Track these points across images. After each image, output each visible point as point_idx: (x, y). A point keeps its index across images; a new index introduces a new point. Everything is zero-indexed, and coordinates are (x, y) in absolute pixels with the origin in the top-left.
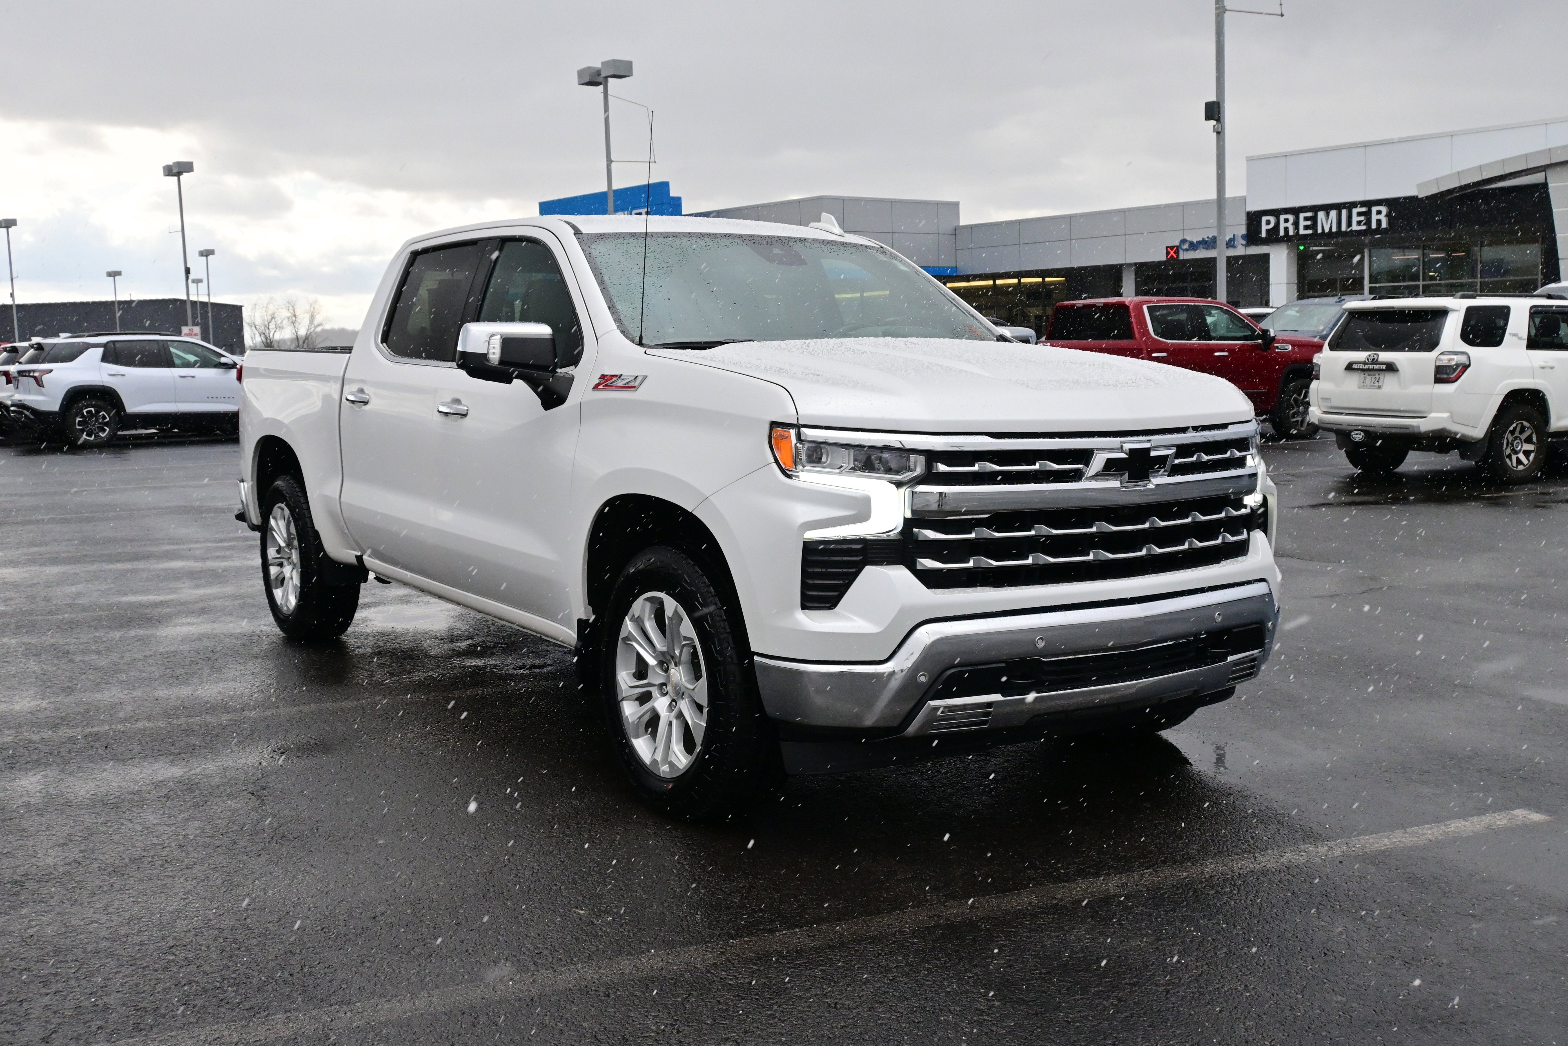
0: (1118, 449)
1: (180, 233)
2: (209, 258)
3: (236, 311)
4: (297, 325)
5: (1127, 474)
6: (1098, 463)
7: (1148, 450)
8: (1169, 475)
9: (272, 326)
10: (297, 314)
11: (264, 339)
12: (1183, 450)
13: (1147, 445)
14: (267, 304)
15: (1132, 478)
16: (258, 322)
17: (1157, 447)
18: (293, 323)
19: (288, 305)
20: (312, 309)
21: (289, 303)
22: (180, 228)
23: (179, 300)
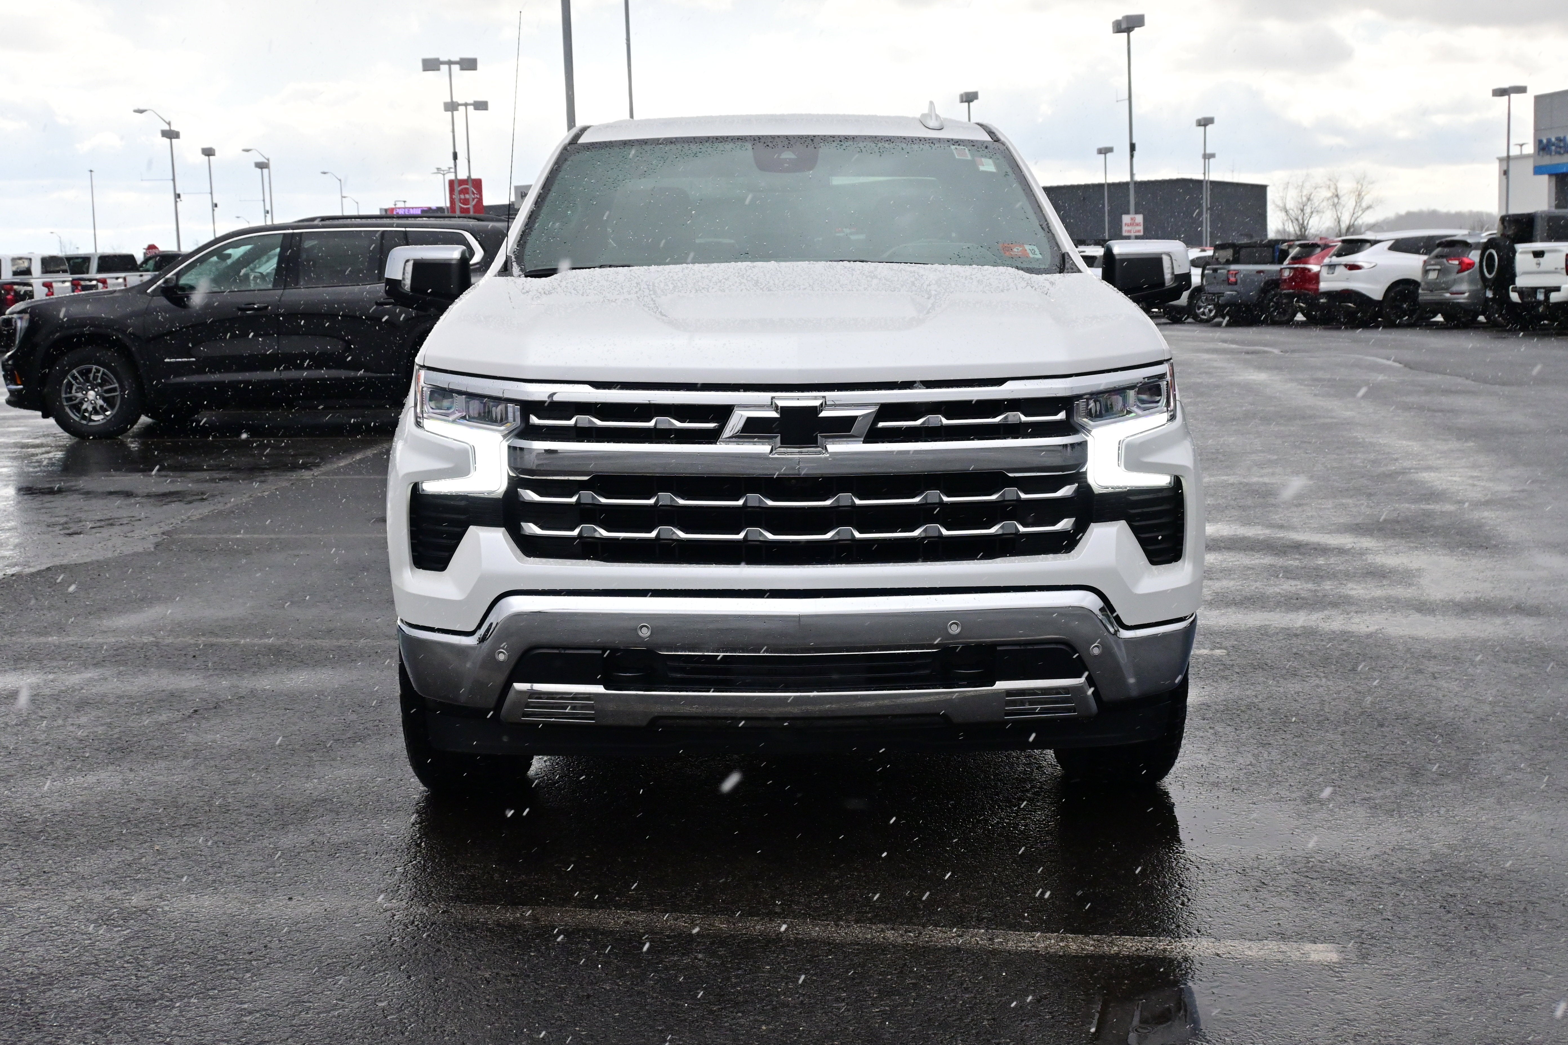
0: (767, 406)
1: (1127, 102)
2: (1208, 128)
3: (1260, 191)
4: (1339, 208)
5: (779, 439)
6: (736, 422)
7: (815, 410)
8: (864, 442)
9: (1308, 210)
10: (1340, 194)
11: (1297, 229)
12: (887, 411)
13: (817, 403)
14: (1303, 182)
15: (785, 442)
16: (1290, 205)
17: (835, 406)
18: (1335, 205)
19: (1328, 183)
20: (1360, 187)
21: (1330, 180)
22: (1127, 96)
23: (1191, 181)
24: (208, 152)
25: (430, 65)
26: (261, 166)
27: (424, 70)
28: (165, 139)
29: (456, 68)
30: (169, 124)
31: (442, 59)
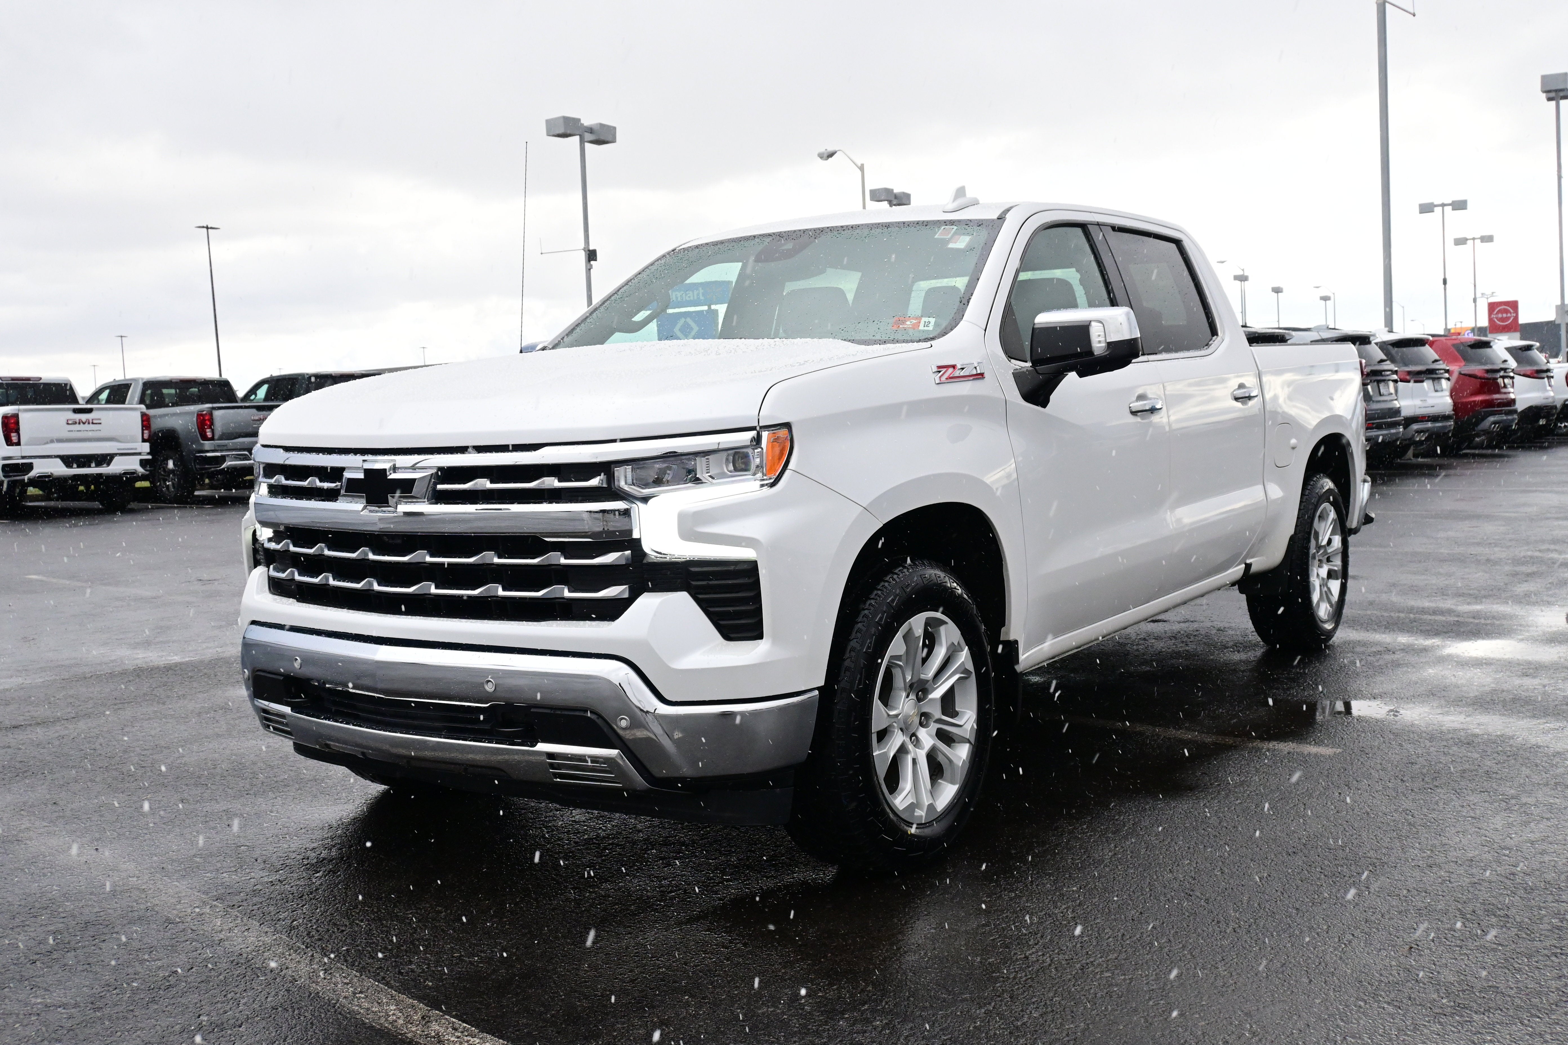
5: (365, 498)
6: (344, 482)
7: (383, 472)
8: (430, 503)
12: (445, 474)
13: (387, 466)
17: (402, 469)
24: (1277, 290)
25: (1426, 208)
26: (1325, 299)
27: (1420, 213)
28: (1237, 281)
29: (1448, 209)
30: (1243, 270)
31: (1436, 203)
